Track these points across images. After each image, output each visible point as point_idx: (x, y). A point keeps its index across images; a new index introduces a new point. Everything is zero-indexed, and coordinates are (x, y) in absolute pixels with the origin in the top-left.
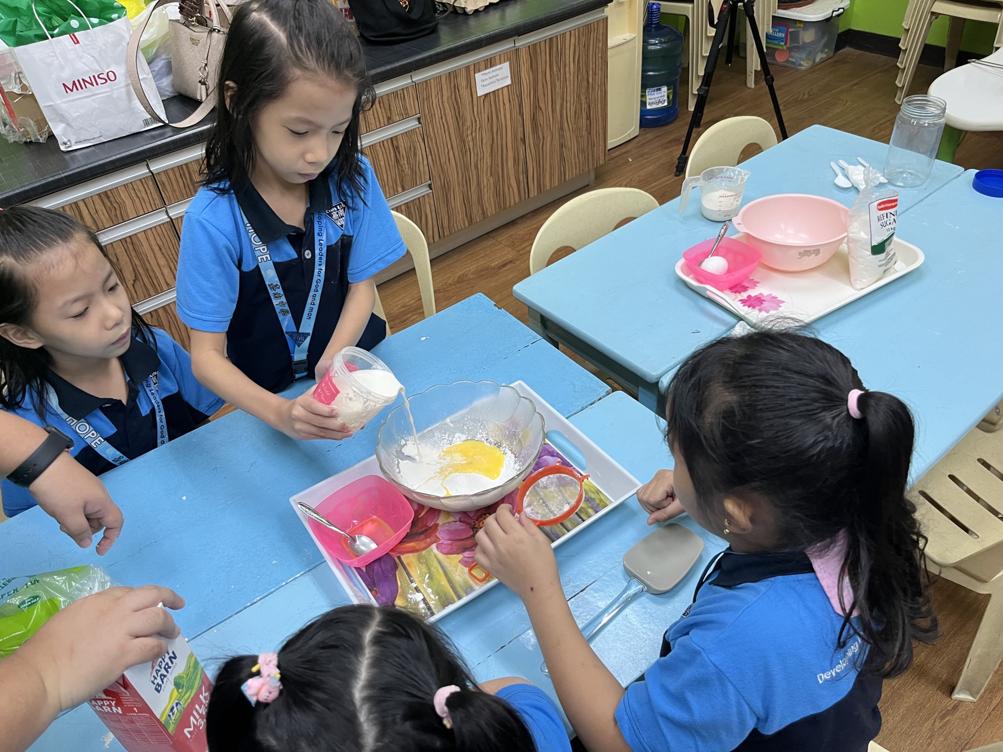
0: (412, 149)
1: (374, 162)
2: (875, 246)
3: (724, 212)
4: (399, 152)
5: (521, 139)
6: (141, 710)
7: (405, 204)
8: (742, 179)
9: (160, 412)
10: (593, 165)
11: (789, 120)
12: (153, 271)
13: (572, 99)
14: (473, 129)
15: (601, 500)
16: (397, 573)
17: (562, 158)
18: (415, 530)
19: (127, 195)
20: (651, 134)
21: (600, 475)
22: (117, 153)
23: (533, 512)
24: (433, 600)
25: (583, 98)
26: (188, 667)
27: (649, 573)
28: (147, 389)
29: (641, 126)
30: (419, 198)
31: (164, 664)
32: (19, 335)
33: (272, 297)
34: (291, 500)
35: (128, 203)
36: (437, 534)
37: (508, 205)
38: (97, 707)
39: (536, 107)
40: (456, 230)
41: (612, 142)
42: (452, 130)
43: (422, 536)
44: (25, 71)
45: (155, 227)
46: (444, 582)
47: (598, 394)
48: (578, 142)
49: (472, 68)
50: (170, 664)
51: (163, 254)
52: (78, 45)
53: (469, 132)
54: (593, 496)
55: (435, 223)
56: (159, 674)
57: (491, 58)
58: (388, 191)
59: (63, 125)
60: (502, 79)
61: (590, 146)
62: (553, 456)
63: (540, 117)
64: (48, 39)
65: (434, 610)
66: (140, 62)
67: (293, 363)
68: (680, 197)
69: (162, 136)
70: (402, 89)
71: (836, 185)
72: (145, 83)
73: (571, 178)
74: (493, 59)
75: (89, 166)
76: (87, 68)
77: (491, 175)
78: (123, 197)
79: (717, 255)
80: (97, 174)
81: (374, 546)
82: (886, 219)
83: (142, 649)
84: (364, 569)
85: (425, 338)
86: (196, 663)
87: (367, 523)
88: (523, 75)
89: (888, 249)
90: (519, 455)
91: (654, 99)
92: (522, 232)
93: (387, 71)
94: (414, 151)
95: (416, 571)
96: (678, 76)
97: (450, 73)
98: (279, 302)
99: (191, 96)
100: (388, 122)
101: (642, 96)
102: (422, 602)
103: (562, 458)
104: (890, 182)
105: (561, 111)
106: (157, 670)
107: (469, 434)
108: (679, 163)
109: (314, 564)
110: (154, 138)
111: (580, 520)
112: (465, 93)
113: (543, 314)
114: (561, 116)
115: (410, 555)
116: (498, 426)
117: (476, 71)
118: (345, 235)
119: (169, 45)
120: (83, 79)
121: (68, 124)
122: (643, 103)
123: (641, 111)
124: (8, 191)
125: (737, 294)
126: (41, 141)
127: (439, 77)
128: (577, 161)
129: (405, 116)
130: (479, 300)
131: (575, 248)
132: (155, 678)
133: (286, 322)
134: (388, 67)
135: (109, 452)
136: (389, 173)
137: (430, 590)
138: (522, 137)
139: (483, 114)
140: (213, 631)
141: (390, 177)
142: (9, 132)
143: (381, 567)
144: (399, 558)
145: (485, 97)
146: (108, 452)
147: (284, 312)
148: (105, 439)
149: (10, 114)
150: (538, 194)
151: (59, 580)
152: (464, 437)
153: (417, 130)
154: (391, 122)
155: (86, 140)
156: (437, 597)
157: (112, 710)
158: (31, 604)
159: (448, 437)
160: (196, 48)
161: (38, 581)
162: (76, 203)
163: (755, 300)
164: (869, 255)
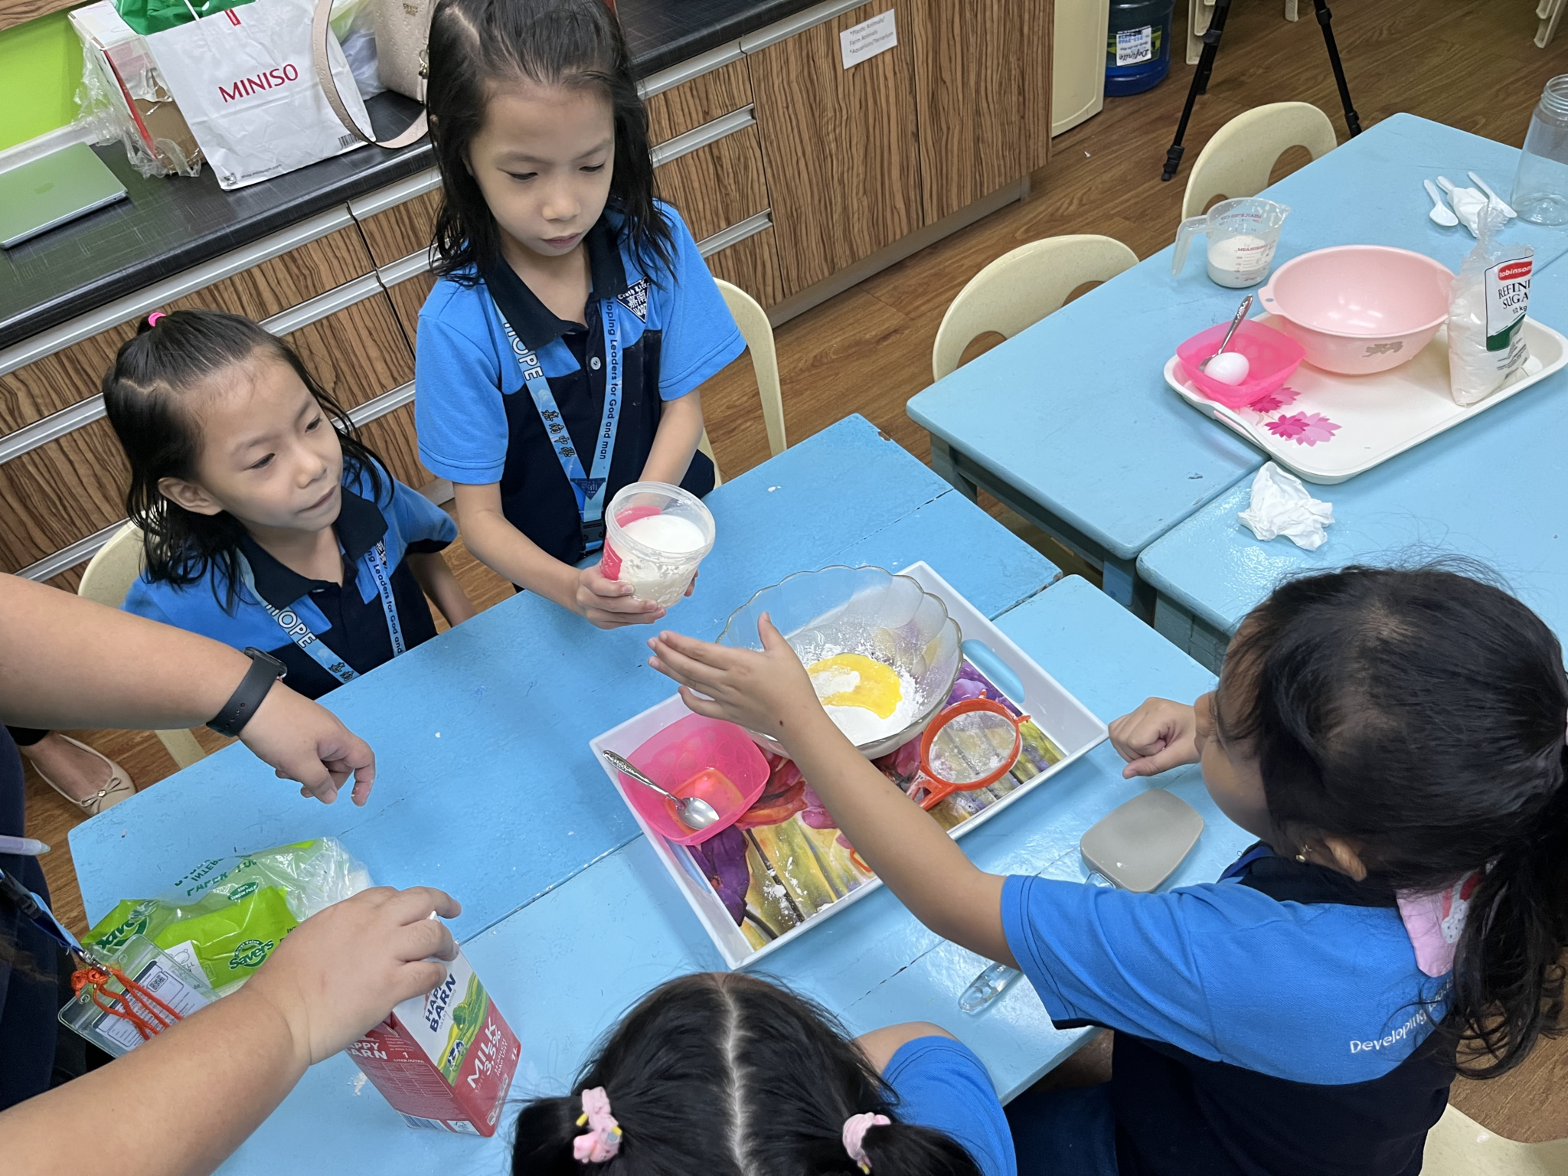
0: (742, 160)
1: (683, 182)
2: (1492, 337)
3: (1245, 273)
4: (722, 166)
5: (913, 133)
6: (412, 1055)
7: (731, 246)
8: (1277, 219)
9: (387, 597)
10: (1028, 167)
11: (1355, 78)
12: (361, 367)
13: (995, 62)
14: (837, 123)
15: (1047, 750)
16: (747, 854)
17: (978, 160)
18: (770, 789)
19: (321, 255)
20: (1124, 107)
21: (1044, 712)
22: (304, 192)
23: (944, 767)
24: (799, 896)
25: (1013, 59)
26: (470, 993)
27: (1119, 865)
28: (371, 565)
29: (1106, 95)
30: (753, 236)
31: (440, 992)
32: (188, 495)
33: (549, 430)
34: (593, 743)
35: (323, 268)
36: (803, 798)
37: (891, 239)
38: (353, 1050)
39: (938, 80)
40: (810, 282)
41: (1058, 126)
42: (803, 126)
43: (781, 800)
44: (159, 65)
45: (362, 301)
46: (815, 870)
47: (1042, 581)
48: (1003, 132)
49: (835, 24)
50: (448, 992)
51: (374, 341)
52: (238, 26)
53: (831, 127)
54: (1034, 744)
55: (777, 274)
56: (435, 1006)
57: (865, 5)
58: (704, 228)
59: (224, 150)
60: (883, 38)
61: (1023, 137)
62: (972, 679)
63: (944, 98)
64: (193, 19)
65: (802, 912)
66: (331, 46)
67: (582, 525)
68: (1173, 245)
69: (367, 162)
70: (727, 66)
71: (1432, 220)
72: (339, 81)
73: (991, 190)
74: (868, 7)
75: (265, 215)
76: (253, 62)
77: (865, 193)
78: (316, 259)
79: (1232, 350)
80: (277, 226)
81: (714, 816)
82: (1512, 293)
83: (415, 979)
84: (699, 848)
85: (773, 488)
86: (480, 987)
87: (701, 777)
88: (916, 30)
89: (1514, 339)
90: (921, 680)
91: (1130, 48)
92: (913, 282)
93: (702, 39)
94: (745, 162)
95: (774, 851)
96: (1171, 8)
97: (800, 34)
98: (559, 437)
99: (407, 94)
100: (705, 119)
101: (1109, 45)
102: (784, 899)
103: (986, 683)
104: (1522, 216)
105: (978, 84)
106: (432, 1001)
107: (846, 645)
108: (1169, 158)
109: (627, 838)
110: (356, 166)
111: (1015, 780)
112: (824, 65)
113: (955, 445)
114: (977, 92)
115: (765, 827)
116: (889, 635)
117: (841, 28)
118: (650, 331)
119: (371, 12)
120: (248, 80)
121: (231, 150)
122: (1111, 57)
123: (1107, 69)
124: (150, 257)
125: (1263, 413)
126: (192, 175)
127: (782, 44)
128: (1002, 163)
129: (731, 107)
130: (857, 426)
131: (1006, 335)
132: (430, 1013)
133: (571, 466)
134: (705, 32)
135: (324, 656)
136: (706, 200)
137: (794, 882)
138: (915, 131)
139: (852, 98)
140: (492, 932)
141: (707, 206)
142: (142, 161)
143: (723, 844)
144: (749, 831)
145: (856, 69)
146: (320, 653)
147: (567, 452)
148: (317, 637)
149: (142, 132)
150: (939, 219)
151: (284, 861)
152: (838, 649)
153: (750, 129)
154: (708, 118)
155: (257, 173)
156: (805, 892)
157: (373, 1054)
158: (247, 894)
159: (815, 650)
160: (413, 20)
161: (255, 864)
162: (249, 271)
163: (1291, 424)
164: (1483, 351)
